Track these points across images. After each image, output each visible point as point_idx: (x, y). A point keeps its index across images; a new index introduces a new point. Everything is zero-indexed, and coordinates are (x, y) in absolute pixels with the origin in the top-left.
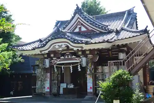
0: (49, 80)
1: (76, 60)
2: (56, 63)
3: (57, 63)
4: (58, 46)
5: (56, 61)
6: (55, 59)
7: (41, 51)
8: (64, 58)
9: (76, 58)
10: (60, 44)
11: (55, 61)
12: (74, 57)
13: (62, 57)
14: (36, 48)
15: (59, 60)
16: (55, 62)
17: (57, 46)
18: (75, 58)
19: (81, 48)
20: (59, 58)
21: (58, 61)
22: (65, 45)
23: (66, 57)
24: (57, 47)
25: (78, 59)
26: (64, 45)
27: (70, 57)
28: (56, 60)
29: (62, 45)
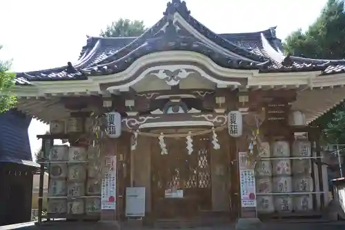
0: (114, 174)
1: (203, 119)
2: (138, 125)
3: (141, 127)
4: (166, 72)
5: (137, 122)
6: (134, 114)
7: (103, 86)
8: (162, 113)
9: (203, 116)
10: (172, 68)
11: (134, 122)
12: (193, 110)
13: (158, 112)
14: (94, 73)
15: (148, 118)
16: (133, 124)
17: (161, 72)
18: (198, 114)
19: (239, 84)
20: (147, 113)
21: (143, 120)
22: (187, 70)
23: (170, 111)
24: (162, 75)
25: (209, 117)
26: (184, 71)
27: (181, 111)
28: (136, 117)
29: (178, 71)
